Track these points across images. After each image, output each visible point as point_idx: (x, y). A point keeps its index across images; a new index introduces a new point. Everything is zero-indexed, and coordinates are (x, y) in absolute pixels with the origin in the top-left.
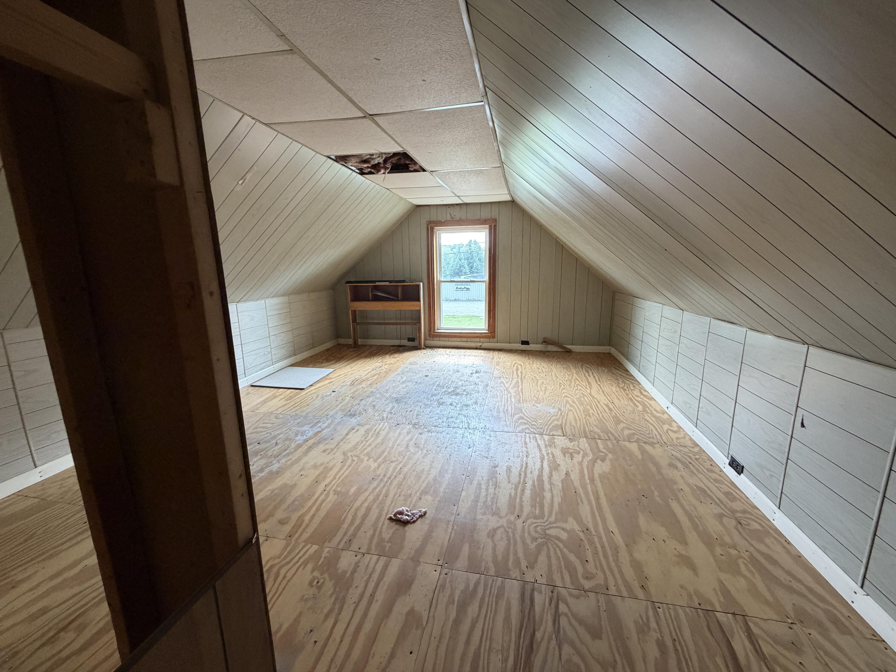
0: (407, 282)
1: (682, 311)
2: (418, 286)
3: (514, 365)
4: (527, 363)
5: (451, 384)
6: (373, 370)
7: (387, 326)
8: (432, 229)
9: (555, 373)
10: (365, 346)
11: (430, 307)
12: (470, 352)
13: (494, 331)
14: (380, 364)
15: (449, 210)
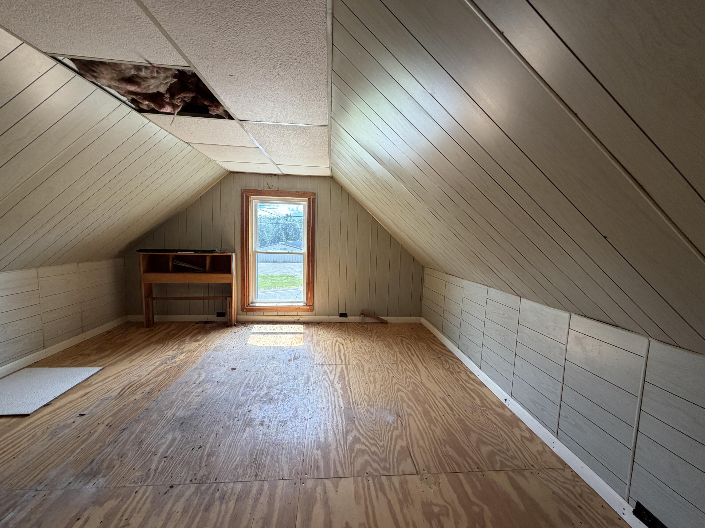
0: (217, 252)
1: (520, 298)
2: (229, 258)
3: (335, 345)
4: (348, 341)
5: (263, 382)
6: (162, 364)
7: (191, 301)
8: (248, 198)
9: (379, 353)
10: (164, 323)
11: (243, 279)
12: (287, 327)
13: (313, 304)
14: (175, 352)
15: (266, 179)
